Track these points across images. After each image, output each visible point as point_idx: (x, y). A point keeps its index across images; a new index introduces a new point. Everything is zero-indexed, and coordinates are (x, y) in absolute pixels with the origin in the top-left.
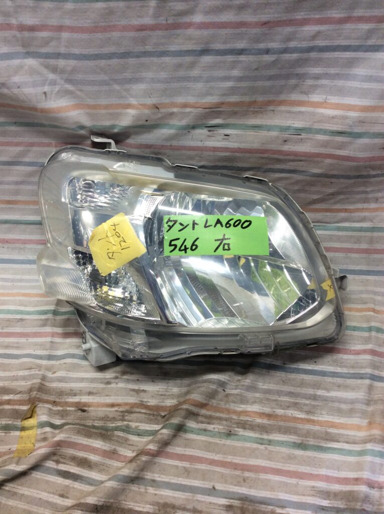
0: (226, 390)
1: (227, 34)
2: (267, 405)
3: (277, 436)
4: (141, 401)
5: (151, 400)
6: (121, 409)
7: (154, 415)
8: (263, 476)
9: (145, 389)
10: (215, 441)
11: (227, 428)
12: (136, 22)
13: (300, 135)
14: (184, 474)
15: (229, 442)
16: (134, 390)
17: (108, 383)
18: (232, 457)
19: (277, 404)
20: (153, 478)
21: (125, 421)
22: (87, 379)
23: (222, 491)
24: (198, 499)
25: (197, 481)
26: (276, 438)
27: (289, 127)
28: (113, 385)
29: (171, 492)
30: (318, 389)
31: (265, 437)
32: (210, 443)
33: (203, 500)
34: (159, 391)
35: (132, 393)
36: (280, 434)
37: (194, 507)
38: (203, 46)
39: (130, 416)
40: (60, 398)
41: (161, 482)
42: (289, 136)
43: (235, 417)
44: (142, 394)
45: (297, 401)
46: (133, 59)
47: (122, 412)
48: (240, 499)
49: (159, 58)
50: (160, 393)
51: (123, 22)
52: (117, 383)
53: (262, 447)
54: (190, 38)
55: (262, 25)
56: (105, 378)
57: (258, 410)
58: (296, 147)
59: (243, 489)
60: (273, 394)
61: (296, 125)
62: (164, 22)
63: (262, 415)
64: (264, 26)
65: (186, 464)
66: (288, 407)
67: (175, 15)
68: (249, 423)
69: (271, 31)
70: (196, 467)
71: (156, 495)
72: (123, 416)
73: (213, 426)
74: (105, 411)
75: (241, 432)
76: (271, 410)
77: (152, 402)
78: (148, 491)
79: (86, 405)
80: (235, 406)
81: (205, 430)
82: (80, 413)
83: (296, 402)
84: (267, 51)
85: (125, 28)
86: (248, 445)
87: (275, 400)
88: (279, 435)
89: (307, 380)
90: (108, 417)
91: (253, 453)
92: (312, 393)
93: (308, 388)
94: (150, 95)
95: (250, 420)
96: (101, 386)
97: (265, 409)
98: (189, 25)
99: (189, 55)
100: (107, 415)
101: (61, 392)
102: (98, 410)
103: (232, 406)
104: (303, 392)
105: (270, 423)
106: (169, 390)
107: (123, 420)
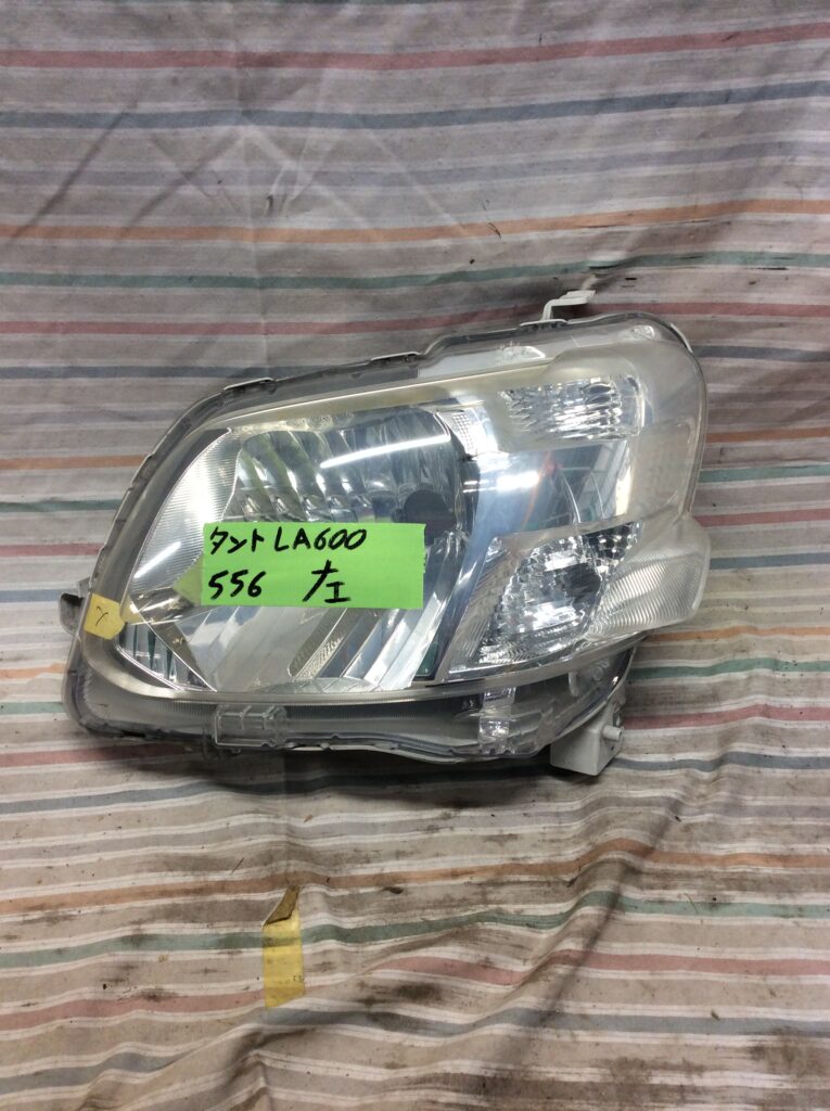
0: (681, 817)
1: (653, 64)
3: (813, 898)
4: (513, 859)
5: (532, 855)
6: (476, 880)
7: (549, 883)
8: (807, 980)
9: (513, 832)
10: (690, 922)
11: (707, 893)
12: (478, 44)
13: (784, 269)
14: (643, 994)
15: (717, 920)
16: (490, 838)
17: (432, 829)
18: (733, 949)
19: (794, 834)
20: (582, 1013)
21: (491, 902)
22: (384, 825)
23: (732, 1020)
24: (688, 1042)
25: (676, 1007)
26: (811, 902)
27: (762, 253)
28: (445, 833)
29: (628, 1034)
31: (788, 901)
32: (680, 926)
33: (698, 1043)
34: (543, 834)
35: (489, 845)
36: (817, 891)
37: (684, 1061)
38: (603, 91)
39: (499, 893)
40: (336, 871)
41: (601, 1016)
42: (761, 272)
43: (714, 869)
44: (510, 844)
46: (461, 127)
47: (480, 885)
48: (776, 1032)
49: (515, 123)
50: (548, 837)
51: (454, 46)
52: (452, 828)
53: (789, 922)
54: (580, 77)
55: (723, 41)
56: (422, 820)
57: (759, 851)
58: (772, 296)
59: (776, 1010)
60: (781, 814)
61: (775, 250)
62: (534, 44)
63: (771, 858)
64: (728, 43)
65: (643, 975)
67: (558, 28)
68: (750, 877)
69: (739, 54)
70: (666, 978)
71: (597, 1044)
72: (484, 894)
73: (675, 893)
74: (442, 887)
75: (737, 897)
77: (538, 857)
78: (580, 1039)
79: (396, 878)
80: (709, 847)
81: (661, 902)
82: (389, 897)
84: (727, 97)
85: (456, 59)
86: (760, 921)
87: (788, 827)
88: (815, 895)
90: (452, 900)
91: (773, 937)
94: (486, 204)
95: (748, 870)
96: (416, 838)
98: (581, 49)
99: (573, 113)
100: (448, 896)
101: (336, 856)
102: (426, 887)
103: (704, 848)
105: (790, 873)
106: (565, 830)
107: (486, 902)
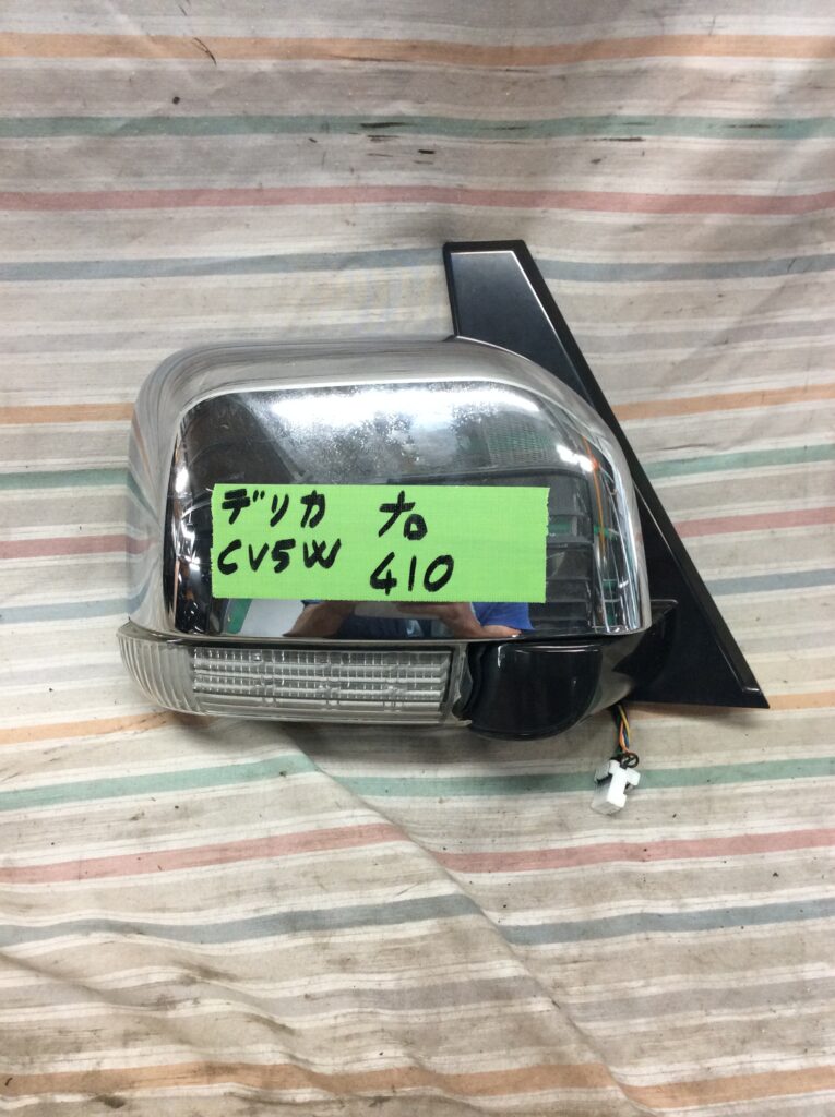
2: (679, 1053)
30: (801, 962)
45: (760, 1017)
66: (744, 1042)
76: (697, 1067)
83: (759, 1022)
89: (760, 940)
92: (789, 978)
93: (773, 966)
97: (677, 1067)
104: (767, 981)
